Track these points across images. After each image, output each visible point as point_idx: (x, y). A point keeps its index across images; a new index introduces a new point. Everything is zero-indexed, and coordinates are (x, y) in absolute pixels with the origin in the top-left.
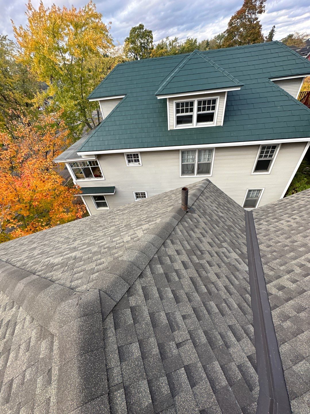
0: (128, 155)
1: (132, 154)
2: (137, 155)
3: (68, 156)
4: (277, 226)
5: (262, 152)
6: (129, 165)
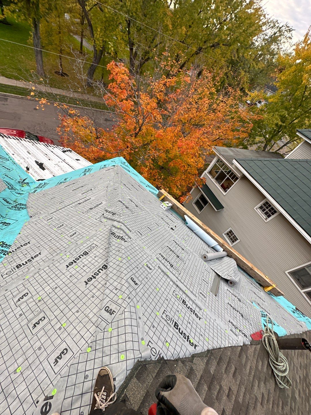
0: (267, 203)
1: (272, 206)
2: (275, 212)
3: (225, 154)
6: (257, 209)
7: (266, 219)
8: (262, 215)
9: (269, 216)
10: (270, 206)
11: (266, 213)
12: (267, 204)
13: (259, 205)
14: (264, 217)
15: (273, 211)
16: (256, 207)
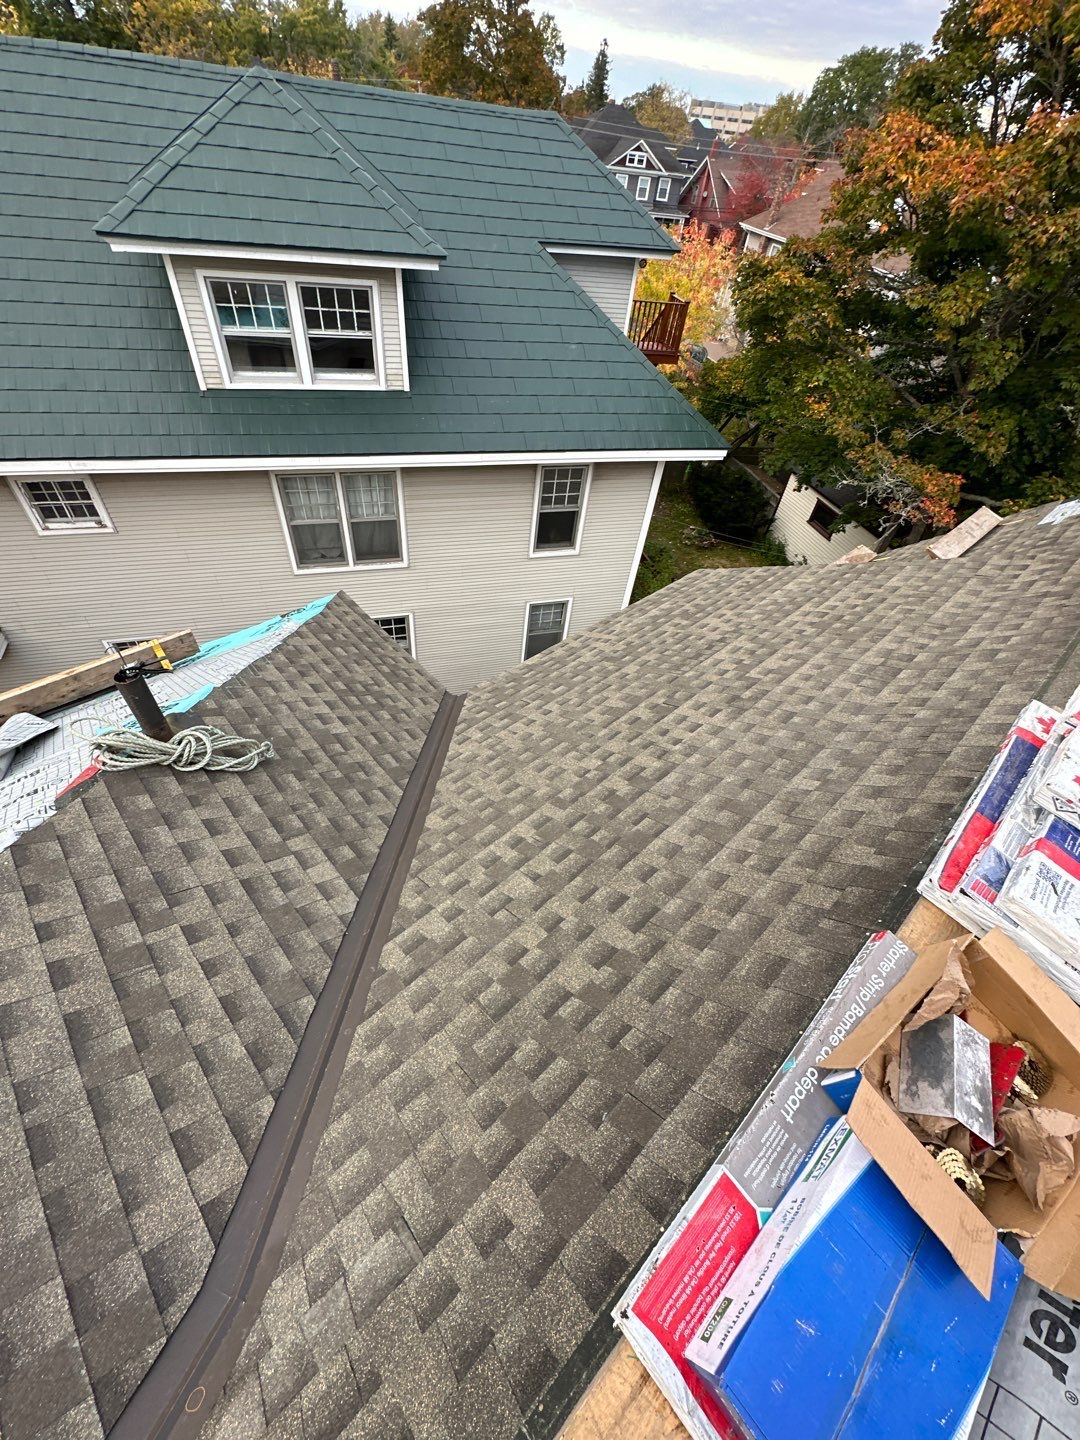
0: (30, 487)
1: (53, 480)
2: (80, 485)
5: (547, 488)
6: (47, 529)
7: (101, 524)
8: (78, 525)
9: (93, 512)
10: (48, 486)
11: (78, 512)
12: (37, 489)
13: (33, 516)
14: (86, 525)
15: (73, 488)
16: (38, 528)
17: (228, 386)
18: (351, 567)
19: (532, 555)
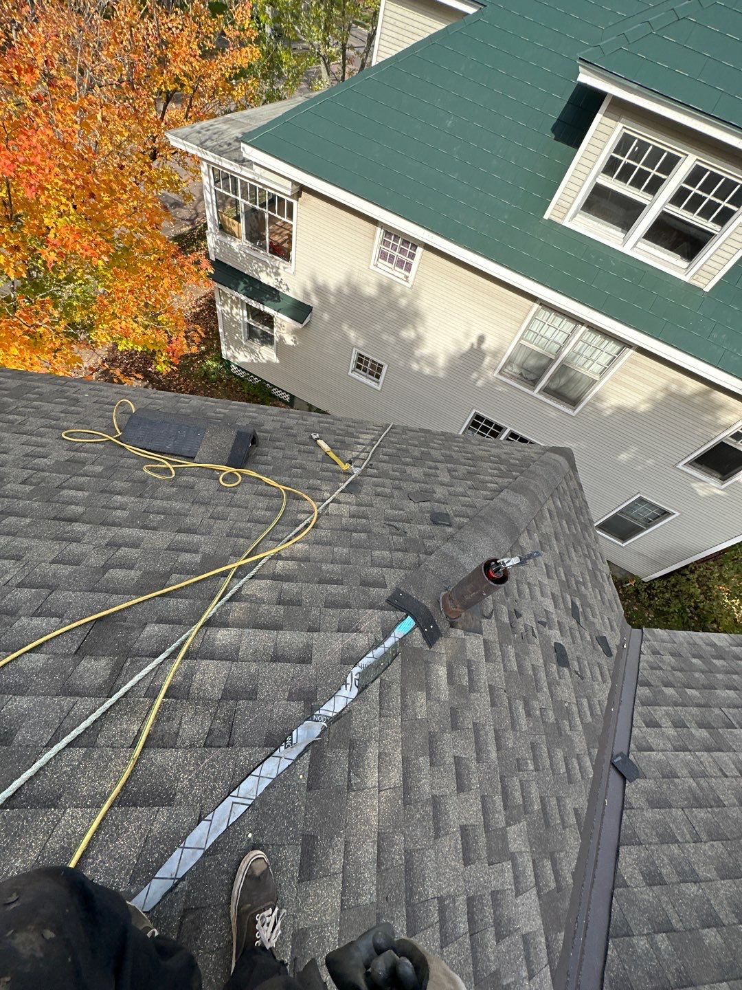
0: (387, 234)
1: (402, 236)
2: (414, 248)
3: (215, 141)
4: (705, 775)
6: (376, 266)
7: (407, 279)
8: (394, 272)
9: (408, 269)
10: (396, 239)
11: (400, 263)
12: (389, 238)
13: (375, 253)
14: (400, 275)
15: (409, 247)
16: (372, 264)
17: (566, 223)
18: (535, 393)
19: (680, 466)
